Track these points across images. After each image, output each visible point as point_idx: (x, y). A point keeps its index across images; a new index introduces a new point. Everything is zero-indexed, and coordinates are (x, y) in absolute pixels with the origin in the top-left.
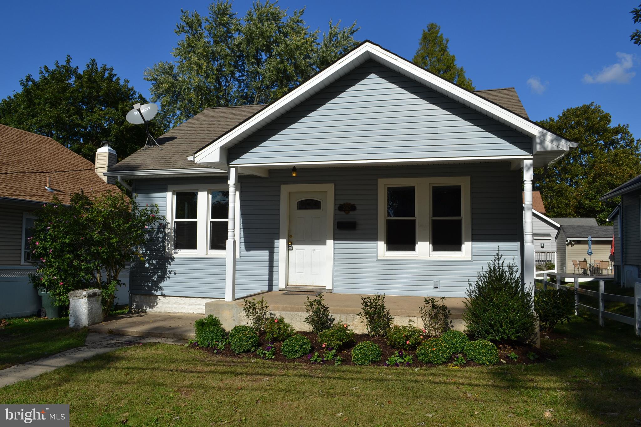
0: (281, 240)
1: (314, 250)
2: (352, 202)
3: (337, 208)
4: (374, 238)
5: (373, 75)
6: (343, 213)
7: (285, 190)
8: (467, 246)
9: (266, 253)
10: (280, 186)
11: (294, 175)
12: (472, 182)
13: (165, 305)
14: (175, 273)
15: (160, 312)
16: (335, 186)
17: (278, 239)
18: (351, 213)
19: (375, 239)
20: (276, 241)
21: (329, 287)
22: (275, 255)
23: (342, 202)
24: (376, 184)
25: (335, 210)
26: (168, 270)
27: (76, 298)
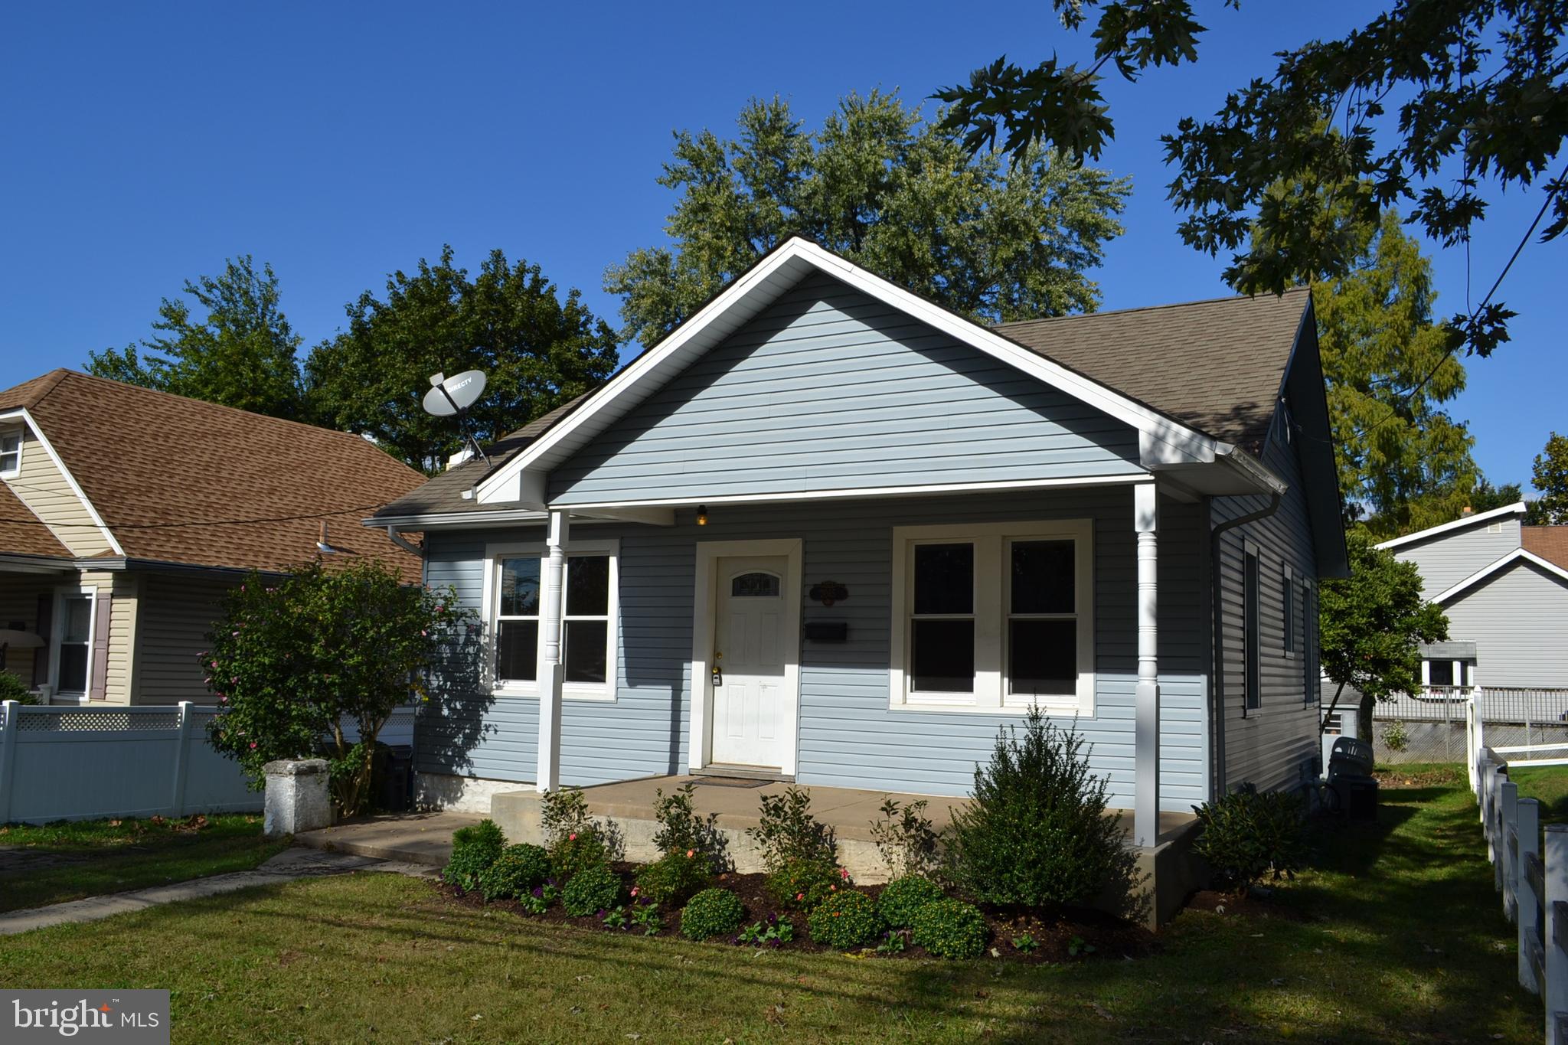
0: (694, 663)
1: (765, 687)
2: (839, 580)
3: (807, 593)
4: (882, 661)
5: (821, 305)
6: (820, 603)
7: (706, 552)
8: (1085, 681)
9: (666, 692)
10: (695, 545)
11: (702, 522)
12: (1096, 533)
13: (477, 799)
14: (496, 731)
15: (466, 813)
16: (805, 543)
17: (690, 660)
18: (837, 603)
19: (885, 664)
20: (686, 665)
21: (788, 770)
22: (684, 695)
23: (819, 581)
24: (890, 540)
25: (803, 597)
26: (483, 723)
27: (276, 776)
